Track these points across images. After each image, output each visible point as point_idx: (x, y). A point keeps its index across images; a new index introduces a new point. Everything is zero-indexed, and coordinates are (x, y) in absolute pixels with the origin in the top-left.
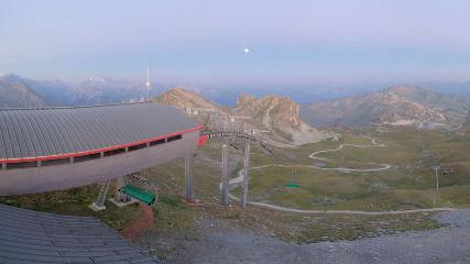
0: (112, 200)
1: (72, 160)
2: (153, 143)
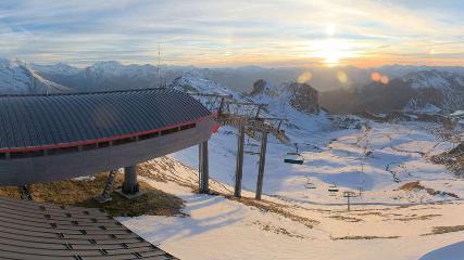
0: (119, 191)
1: (80, 148)
2: (165, 132)
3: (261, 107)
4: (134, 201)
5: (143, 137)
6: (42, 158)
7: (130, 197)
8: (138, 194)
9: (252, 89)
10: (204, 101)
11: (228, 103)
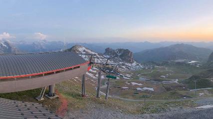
0: (47, 95)
1: (30, 76)
2: (67, 70)
3: (108, 59)
4: (53, 99)
5: (57, 72)
6: (14, 81)
7: (51, 98)
8: (55, 97)
9: (104, 51)
10: (84, 56)
11: (94, 58)
